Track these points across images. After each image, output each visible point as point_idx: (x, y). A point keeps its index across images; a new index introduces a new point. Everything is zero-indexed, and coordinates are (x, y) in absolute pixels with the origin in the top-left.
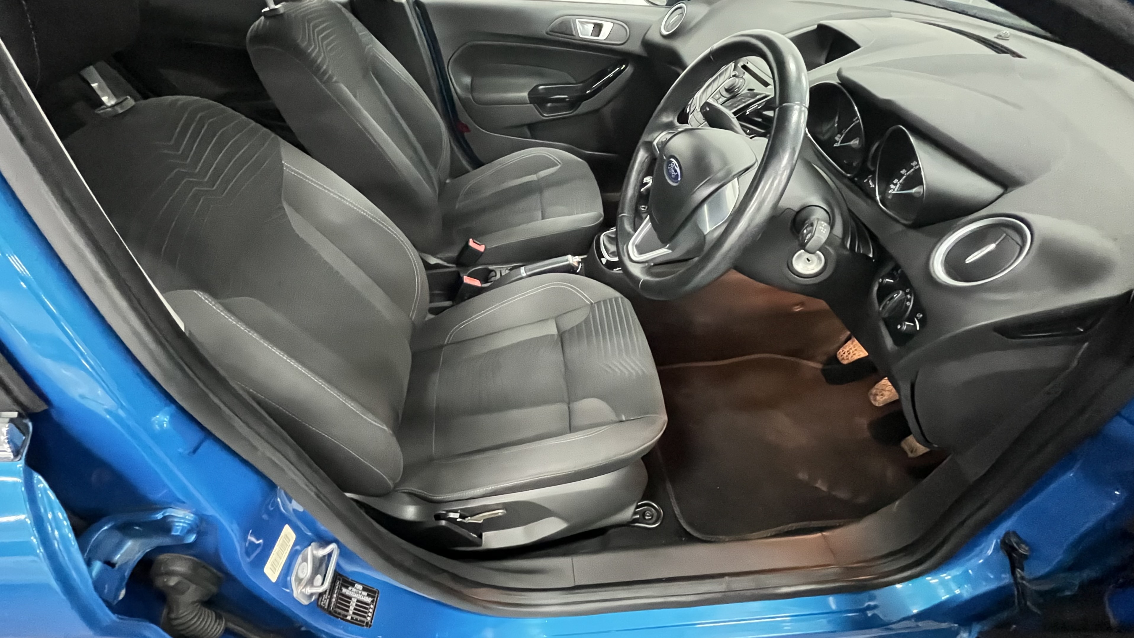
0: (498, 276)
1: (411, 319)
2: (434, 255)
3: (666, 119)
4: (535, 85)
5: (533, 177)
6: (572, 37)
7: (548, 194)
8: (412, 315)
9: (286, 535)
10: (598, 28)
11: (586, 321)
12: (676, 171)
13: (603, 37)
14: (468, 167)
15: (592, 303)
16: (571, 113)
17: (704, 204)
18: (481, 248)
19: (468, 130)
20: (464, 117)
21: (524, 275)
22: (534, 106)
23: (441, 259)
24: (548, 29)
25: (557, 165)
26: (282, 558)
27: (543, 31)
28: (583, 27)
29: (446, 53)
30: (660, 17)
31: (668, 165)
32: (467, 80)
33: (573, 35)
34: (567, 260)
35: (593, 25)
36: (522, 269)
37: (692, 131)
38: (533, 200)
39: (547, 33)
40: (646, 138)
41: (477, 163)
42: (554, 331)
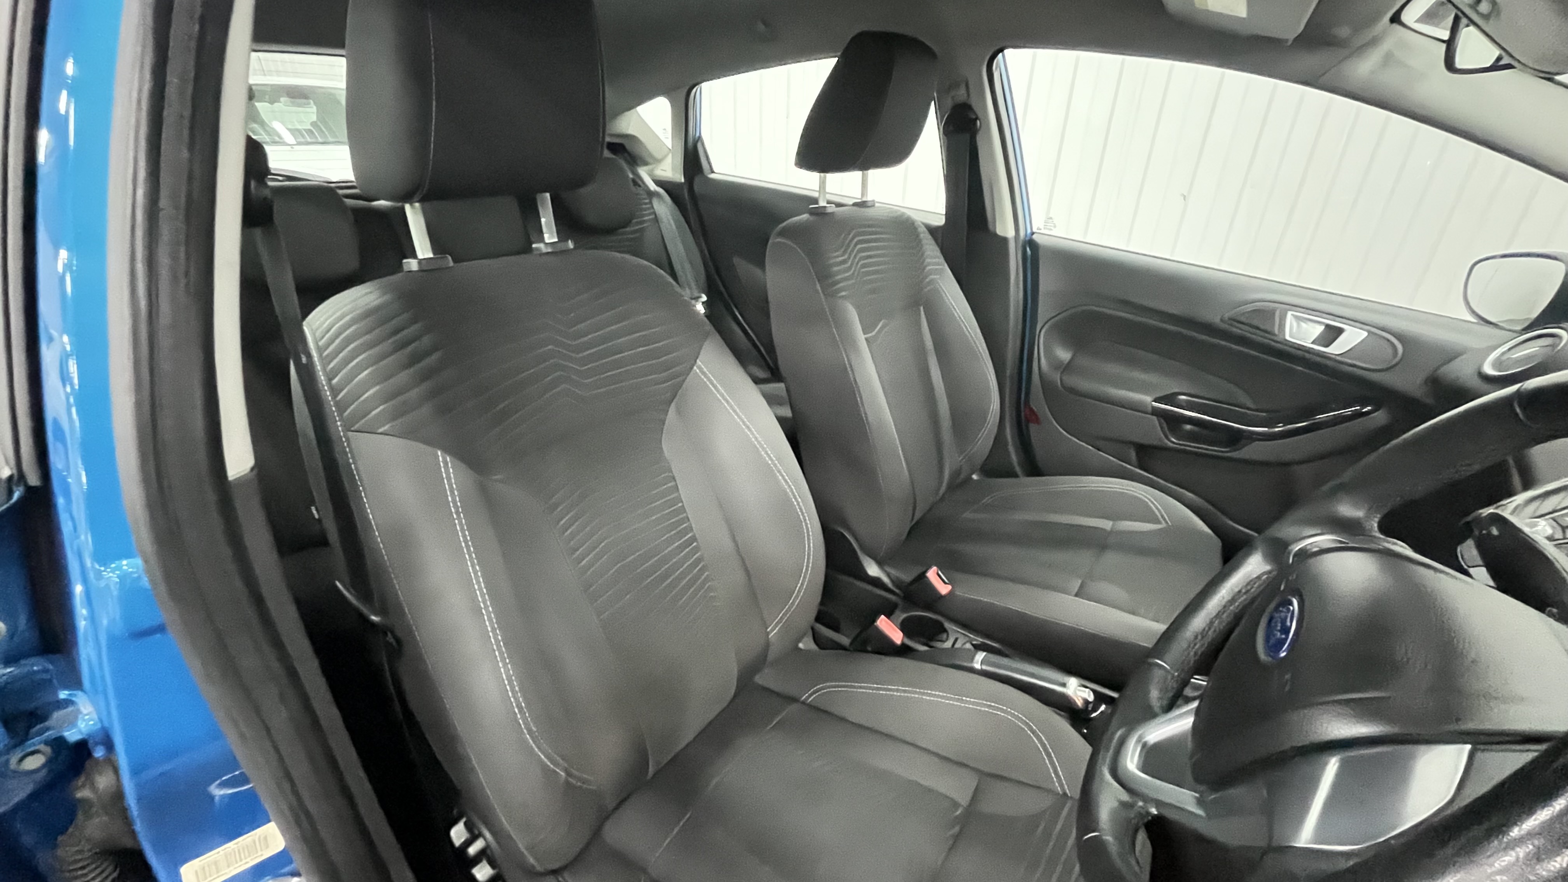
0: (948, 644)
1: (768, 634)
2: (880, 563)
3: (1347, 510)
4: (1176, 390)
5: (1107, 525)
6: (1272, 337)
7: (1111, 559)
8: (772, 630)
9: (266, 838)
10: (1332, 334)
11: (1033, 820)
12: (1287, 631)
13: (1336, 349)
14: (1018, 469)
15: (1065, 794)
16: (1227, 452)
17: (1334, 755)
18: (944, 589)
19: (1037, 421)
20: (1038, 402)
21: (977, 666)
22: (1158, 420)
23: (888, 575)
24: (1227, 316)
25: (1159, 523)
26: (231, 868)
27: (1215, 318)
28: (1299, 326)
29: (1045, 311)
30: (1490, 344)
31: (1276, 609)
32: (1064, 355)
33: (1275, 335)
34: (1064, 685)
35: (1322, 328)
36: (980, 656)
37: (1399, 561)
38: (1083, 558)
39: (1222, 320)
40: (1284, 530)
41: (1034, 469)
42: (963, 798)
